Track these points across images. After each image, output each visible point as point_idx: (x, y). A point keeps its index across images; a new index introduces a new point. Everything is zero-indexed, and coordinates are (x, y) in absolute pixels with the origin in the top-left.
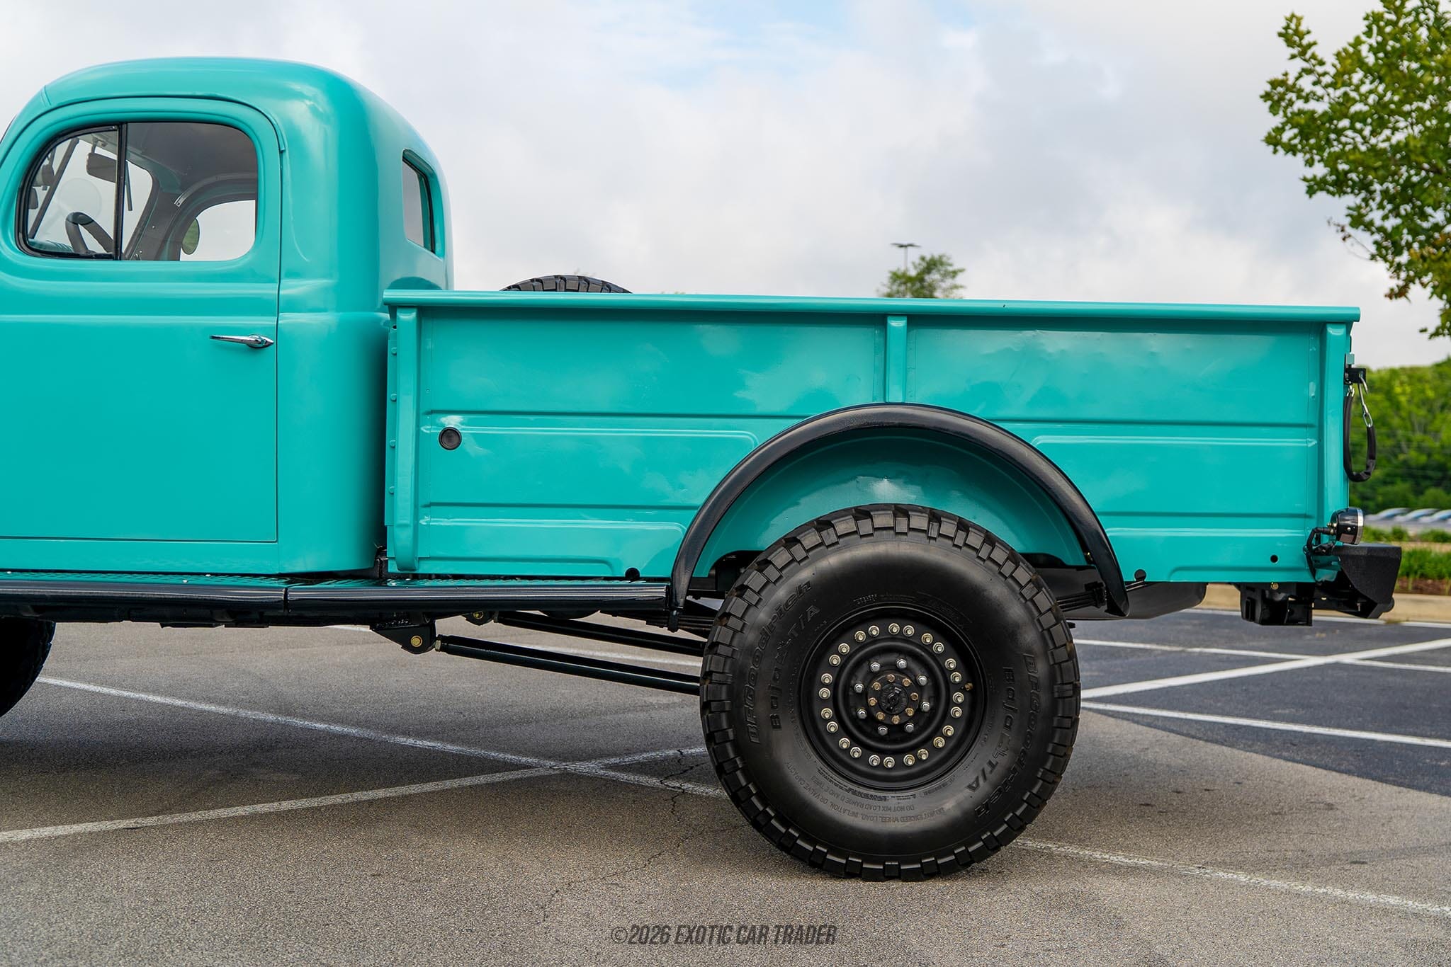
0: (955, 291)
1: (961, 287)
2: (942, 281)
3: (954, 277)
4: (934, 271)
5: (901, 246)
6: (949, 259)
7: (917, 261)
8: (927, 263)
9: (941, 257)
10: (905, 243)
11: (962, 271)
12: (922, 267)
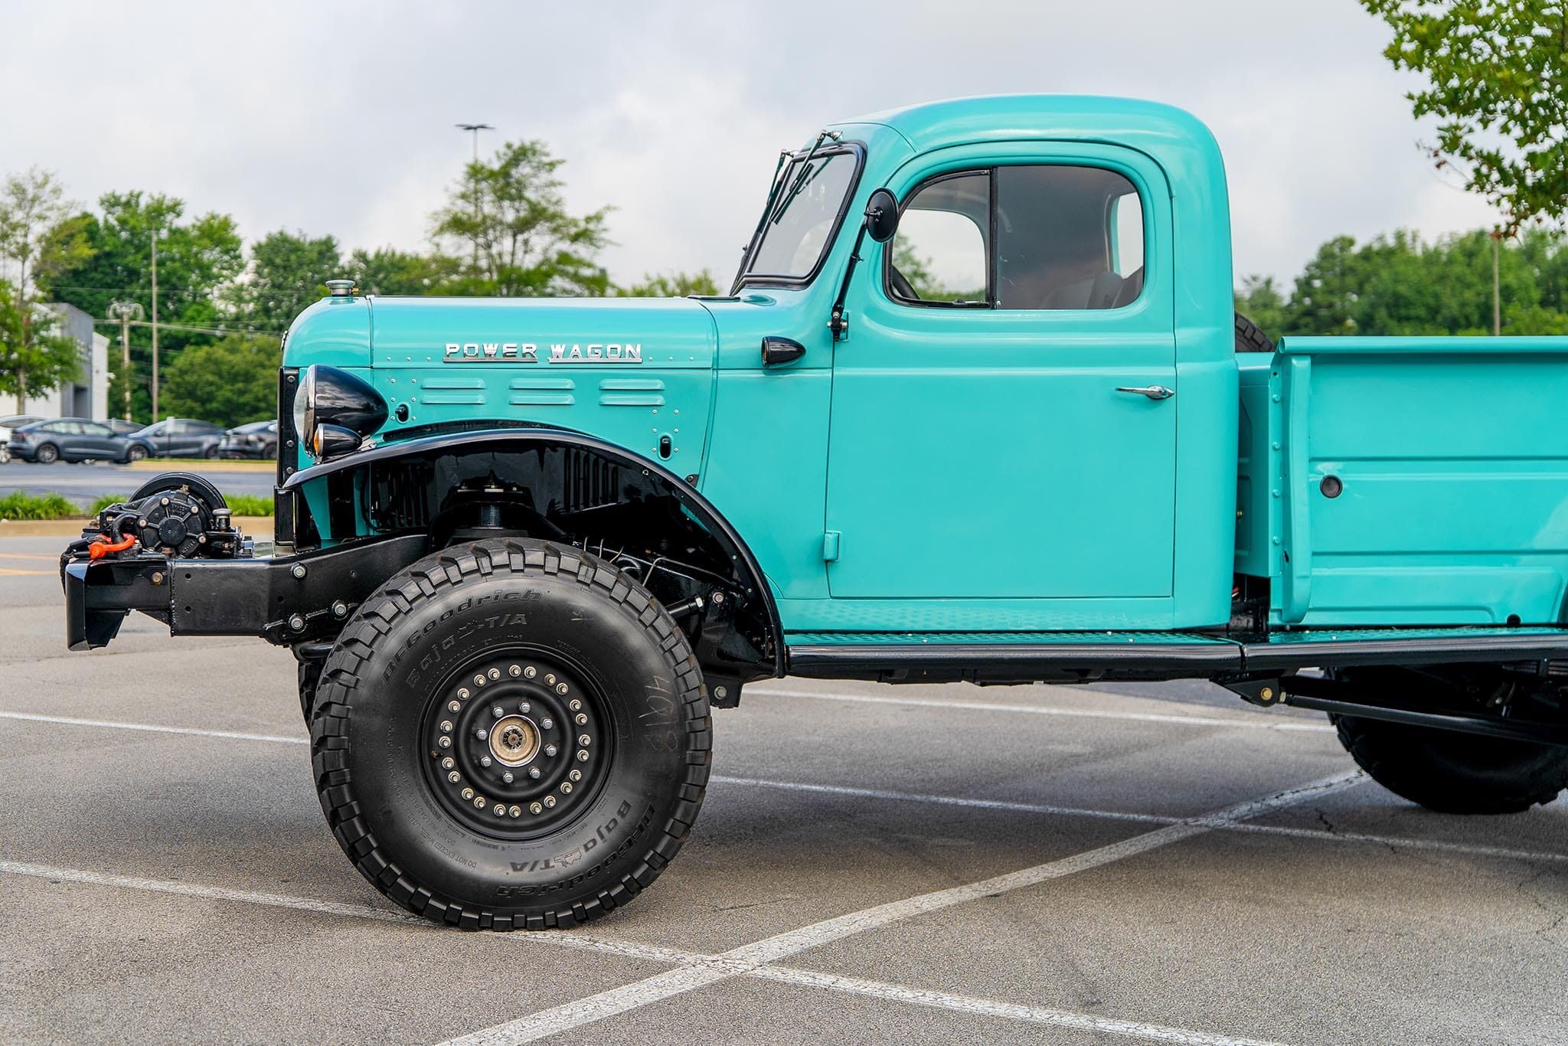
0: (553, 189)
1: (560, 184)
2: (535, 176)
3: (551, 170)
4: (523, 163)
5: (469, 128)
6: (544, 146)
7: (502, 150)
8: (514, 152)
9: (533, 144)
10: (475, 124)
11: (561, 162)
12: (507, 158)
